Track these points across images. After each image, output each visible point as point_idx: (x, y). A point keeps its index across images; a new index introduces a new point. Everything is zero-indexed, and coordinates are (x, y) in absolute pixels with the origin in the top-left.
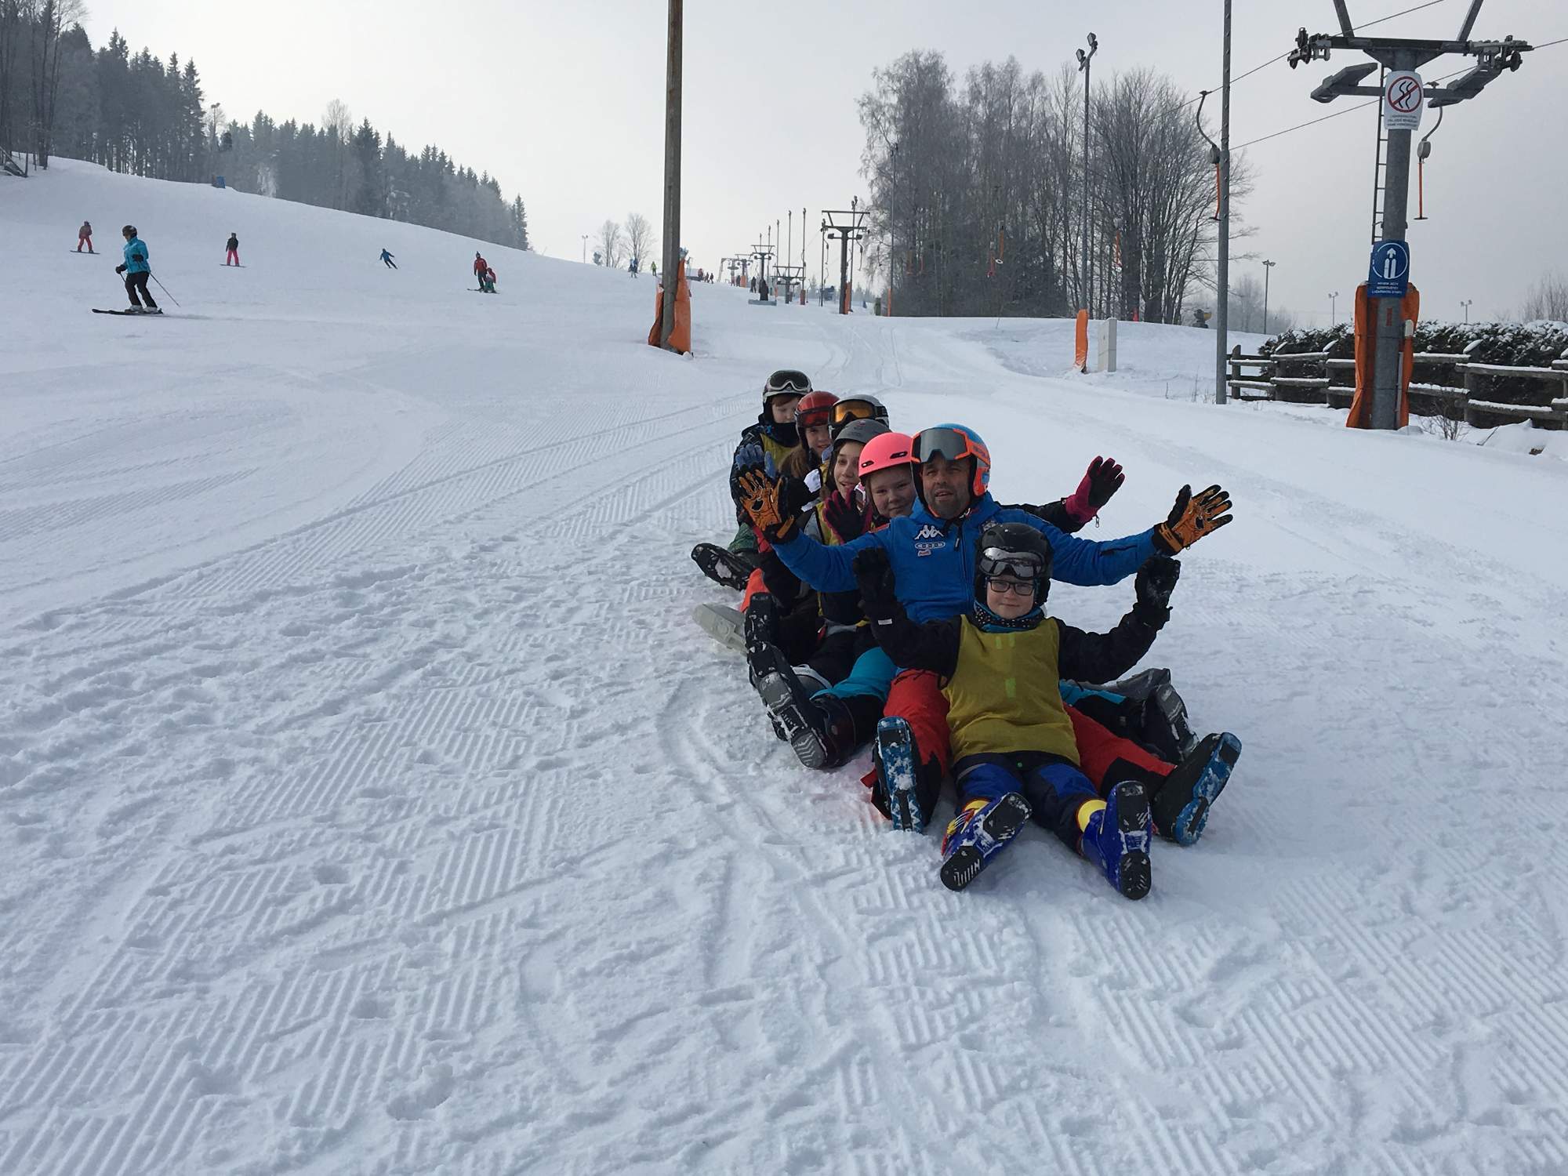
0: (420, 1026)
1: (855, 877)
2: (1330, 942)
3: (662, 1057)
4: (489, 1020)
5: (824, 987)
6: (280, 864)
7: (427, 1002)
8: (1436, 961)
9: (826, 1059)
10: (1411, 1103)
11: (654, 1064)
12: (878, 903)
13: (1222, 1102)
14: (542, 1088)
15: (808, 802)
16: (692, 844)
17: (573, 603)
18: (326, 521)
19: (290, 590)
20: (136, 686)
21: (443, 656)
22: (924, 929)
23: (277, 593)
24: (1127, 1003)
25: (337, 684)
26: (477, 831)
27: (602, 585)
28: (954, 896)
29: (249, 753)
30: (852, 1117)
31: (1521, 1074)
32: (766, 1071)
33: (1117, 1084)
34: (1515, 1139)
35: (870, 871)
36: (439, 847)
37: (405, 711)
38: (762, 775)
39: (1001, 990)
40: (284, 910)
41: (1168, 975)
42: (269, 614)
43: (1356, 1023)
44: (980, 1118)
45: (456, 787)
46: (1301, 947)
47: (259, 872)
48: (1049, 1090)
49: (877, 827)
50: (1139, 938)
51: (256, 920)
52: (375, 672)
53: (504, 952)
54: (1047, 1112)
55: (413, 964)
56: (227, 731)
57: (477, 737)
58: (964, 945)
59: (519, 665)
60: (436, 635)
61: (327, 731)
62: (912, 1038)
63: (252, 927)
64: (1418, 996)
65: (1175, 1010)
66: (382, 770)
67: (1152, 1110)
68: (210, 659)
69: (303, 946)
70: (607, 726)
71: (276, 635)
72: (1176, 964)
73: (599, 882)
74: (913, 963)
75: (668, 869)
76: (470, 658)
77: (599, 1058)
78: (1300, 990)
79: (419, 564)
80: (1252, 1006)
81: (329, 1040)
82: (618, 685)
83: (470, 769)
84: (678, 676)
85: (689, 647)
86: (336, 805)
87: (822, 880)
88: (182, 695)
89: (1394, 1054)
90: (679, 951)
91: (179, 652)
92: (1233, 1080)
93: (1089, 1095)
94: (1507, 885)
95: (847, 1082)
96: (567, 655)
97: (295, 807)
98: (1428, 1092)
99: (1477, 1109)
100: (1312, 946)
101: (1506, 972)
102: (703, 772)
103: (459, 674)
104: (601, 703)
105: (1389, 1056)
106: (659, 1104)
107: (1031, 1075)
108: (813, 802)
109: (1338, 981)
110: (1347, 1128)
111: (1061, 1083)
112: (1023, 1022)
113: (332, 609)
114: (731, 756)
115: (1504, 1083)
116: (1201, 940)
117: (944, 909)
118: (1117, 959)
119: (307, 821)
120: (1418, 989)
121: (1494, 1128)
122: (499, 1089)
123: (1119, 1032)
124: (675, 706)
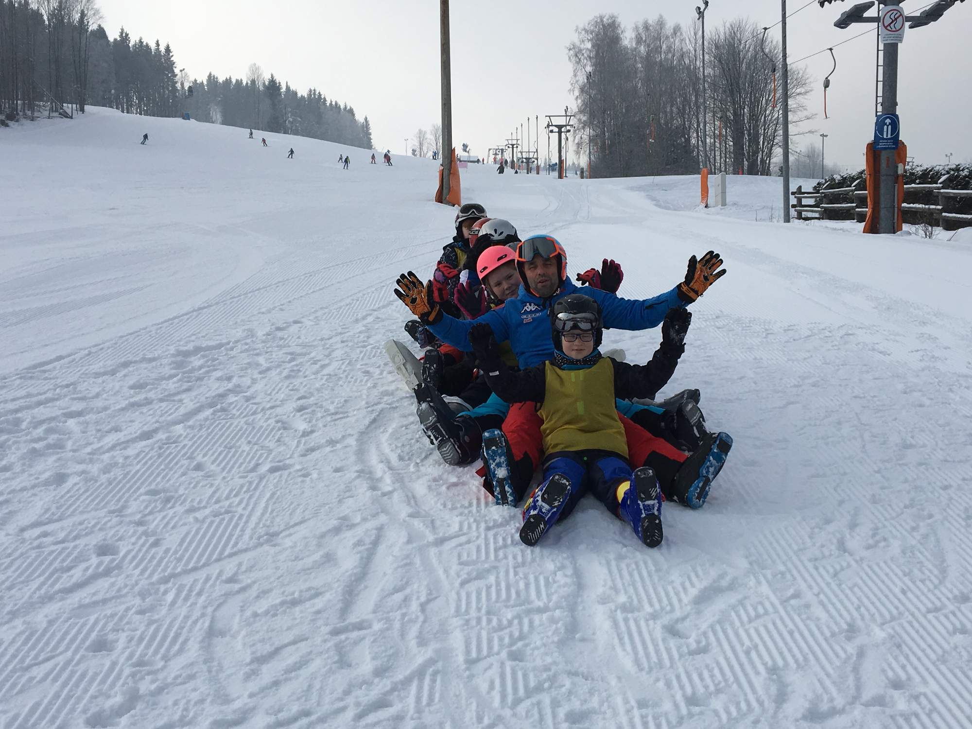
0: (129, 658)
1: (463, 539)
2: (783, 574)
3: (293, 674)
4: (181, 651)
5: (421, 619)
6: (72, 544)
7: (141, 639)
8: (856, 585)
9: (408, 672)
10: (820, 690)
11: (286, 680)
12: (474, 557)
13: (684, 695)
14: (202, 701)
15: (444, 488)
16: (358, 519)
17: (327, 362)
18: (183, 315)
19: (144, 360)
20: (24, 426)
21: (232, 398)
22: (502, 574)
23: (135, 362)
24: (632, 624)
25: (154, 420)
26: (215, 516)
27: (347, 350)
28: (528, 550)
29: (80, 467)
30: (416, 715)
31: (903, 667)
32: (364, 682)
33: (614, 682)
34: (892, 717)
35: (475, 534)
36: (186, 528)
37: (194, 436)
38: (418, 471)
39: (545, 616)
40: (65, 576)
41: (665, 601)
42: (125, 376)
43: (791, 633)
44: (507, 713)
45: (212, 485)
46: (762, 579)
47: (57, 549)
48: (564, 689)
49: (487, 504)
50: (650, 576)
51: (43, 584)
52: (182, 411)
53: (205, 601)
54: (559, 706)
55: (141, 612)
56: (71, 453)
57: (236, 452)
58: (527, 585)
59: (278, 403)
60: (230, 386)
61: (137, 451)
62: (474, 655)
63: (39, 588)
64: (838, 611)
65: (664, 627)
66: (164, 477)
67: (633, 703)
68: (77, 406)
69: (69, 601)
70: (323, 441)
71: (125, 389)
72: (672, 593)
73: (286, 549)
74: (488, 598)
75: (337, 538)
76: (248, 399)
77: (248, 677)
78: (755, 609)
79: (233, 340)
80: (719, 622)
81: (63, 669)
82: (340, 414)
83: (224, 474)
84: (380, 407)
85: (393, 387)
86: (127, 501)
87: (440, 542)
88: (49, 431)
89: (814, 654)
90: (328, 596)
91: (58, 403)
92: (695, 677)
93: (591, 692)
94: (914, 529)
95: (420, 688)
96: (312, 394)
97: (98, 504)
98: (834, 683)
99: (867, 694)
100: (770, 577)
101: (904, 592)
102: (379, 469)
103: (238, 410)
104: (325, 426)
105: (811, 657)
106: (280, 711)
107: (553, 679)
108: (448, 488)
109: (784, 602)
110: (771, 712)
111: (574, 684)
112: (556, 639)
113: (167, 371)
114: (401, 458)
115: (890, 674)
116: (693, 575)
117: (520, 559)
118: (631, 590)
119: (102, 513)
120: (839, 605)
121: (877, 708)
122: (170, 703)
123: (622, 644)
124: (373, 426)
